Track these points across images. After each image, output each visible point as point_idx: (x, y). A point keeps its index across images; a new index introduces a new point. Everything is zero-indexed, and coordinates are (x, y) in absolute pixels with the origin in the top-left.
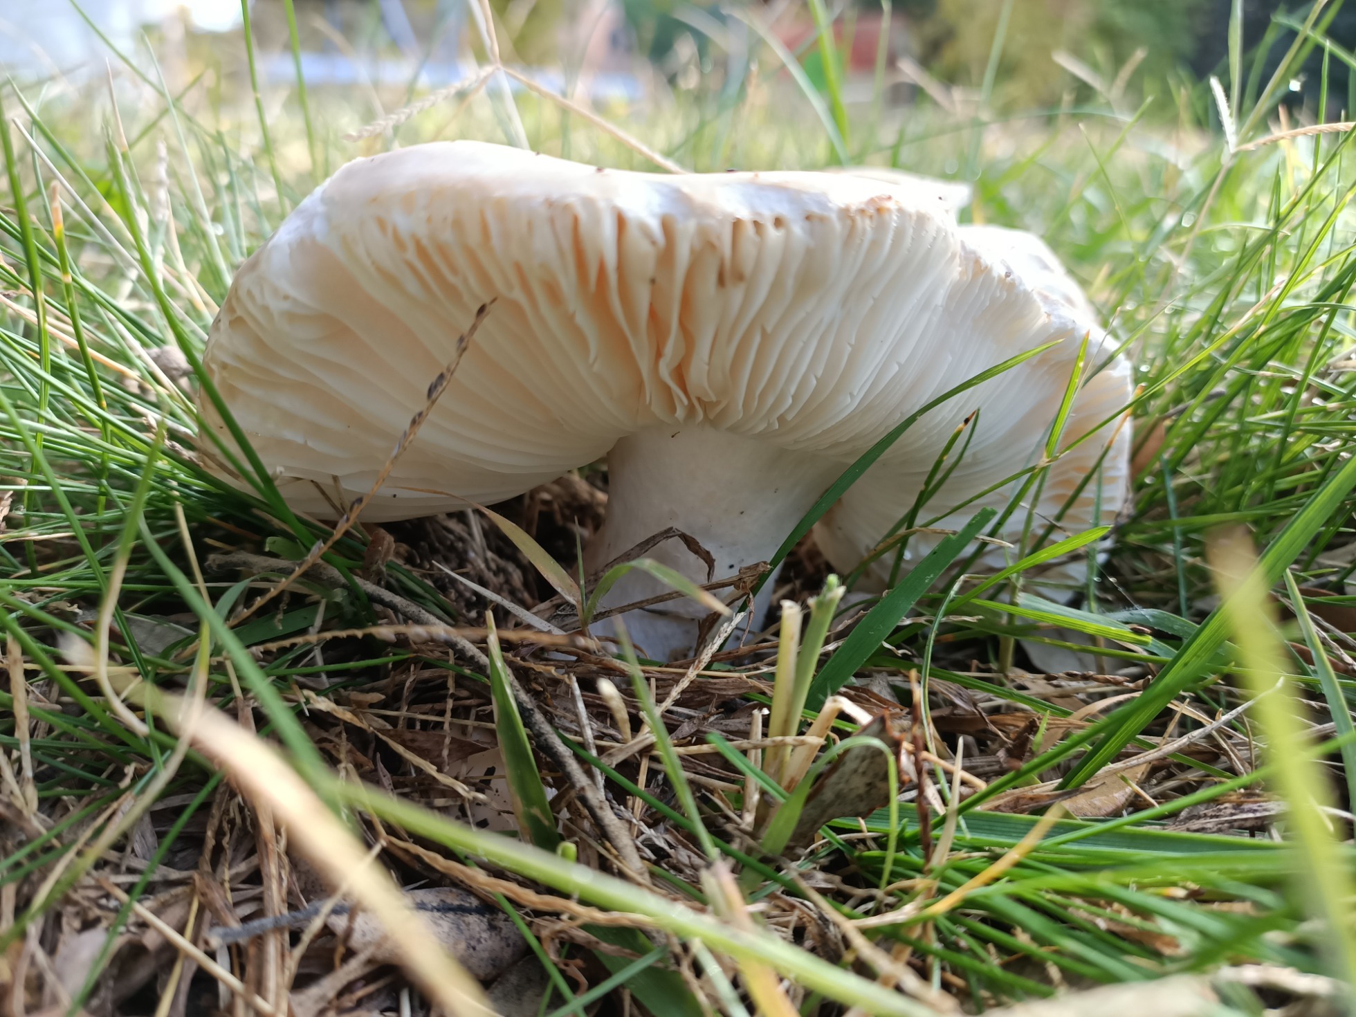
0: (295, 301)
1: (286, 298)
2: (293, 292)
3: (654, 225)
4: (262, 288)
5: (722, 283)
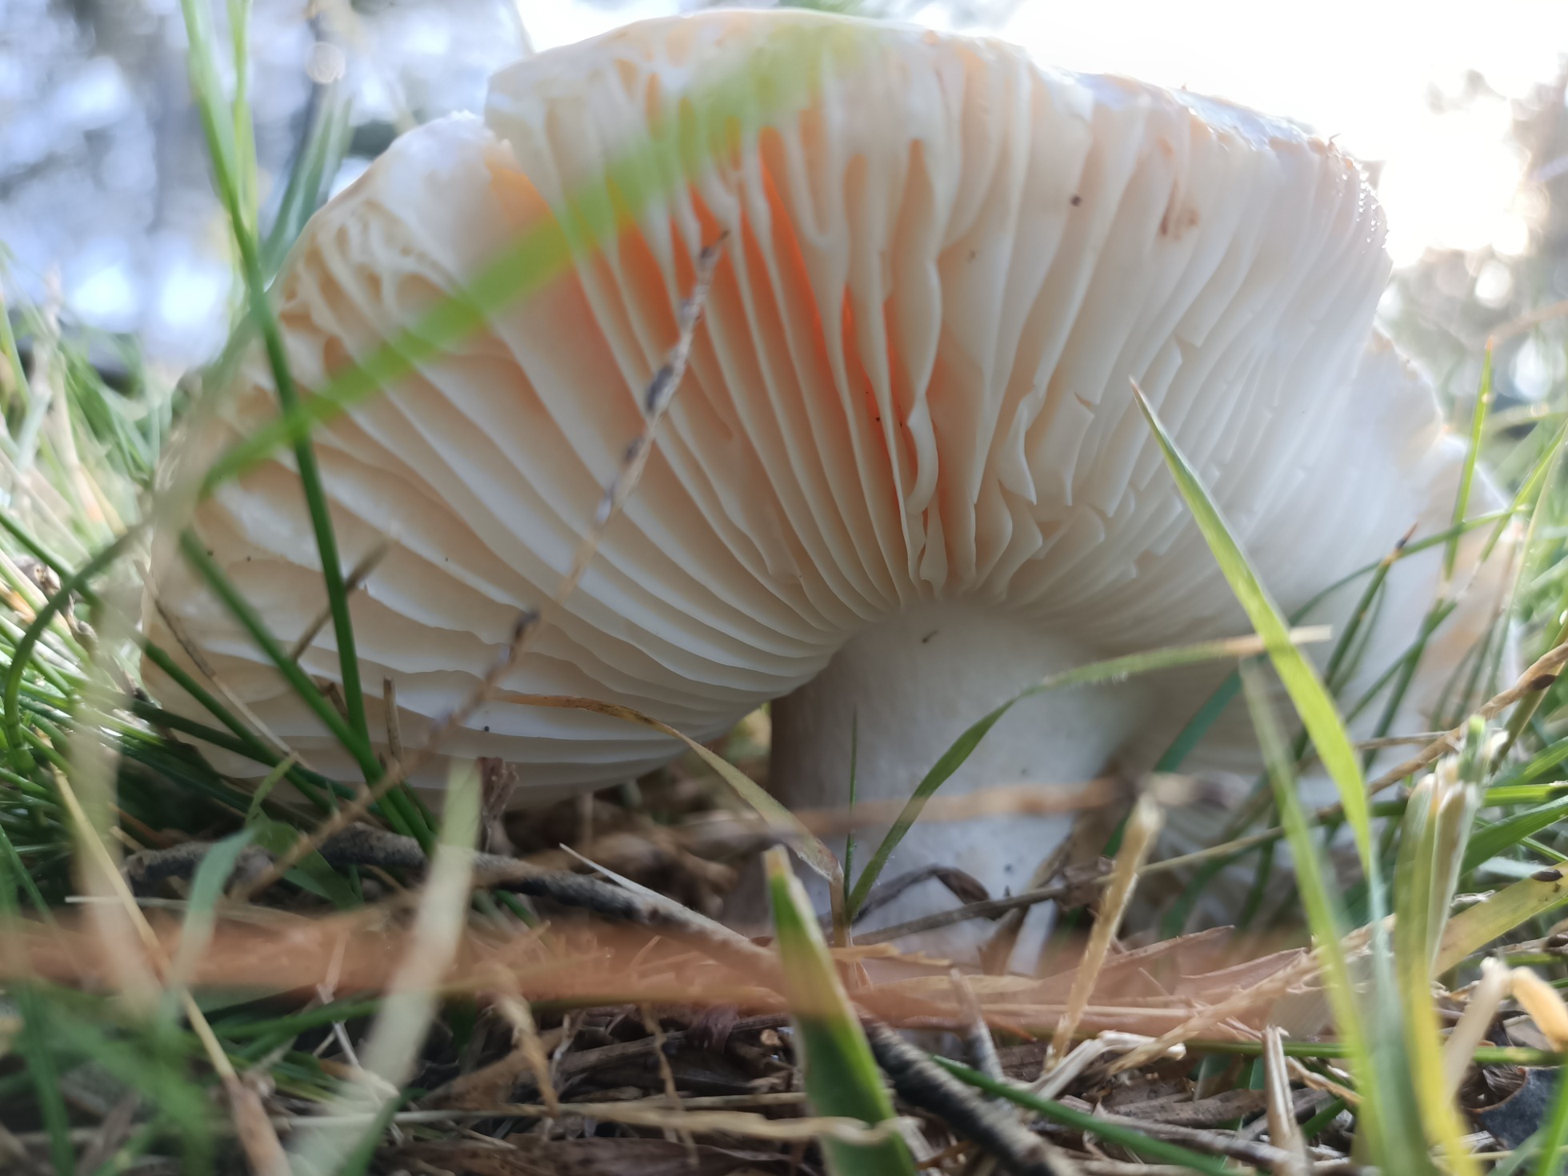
0: (422, 256)
2: (423, 238)
3: (1086, 99)
4: (365, 228)
5: (1164, 228)
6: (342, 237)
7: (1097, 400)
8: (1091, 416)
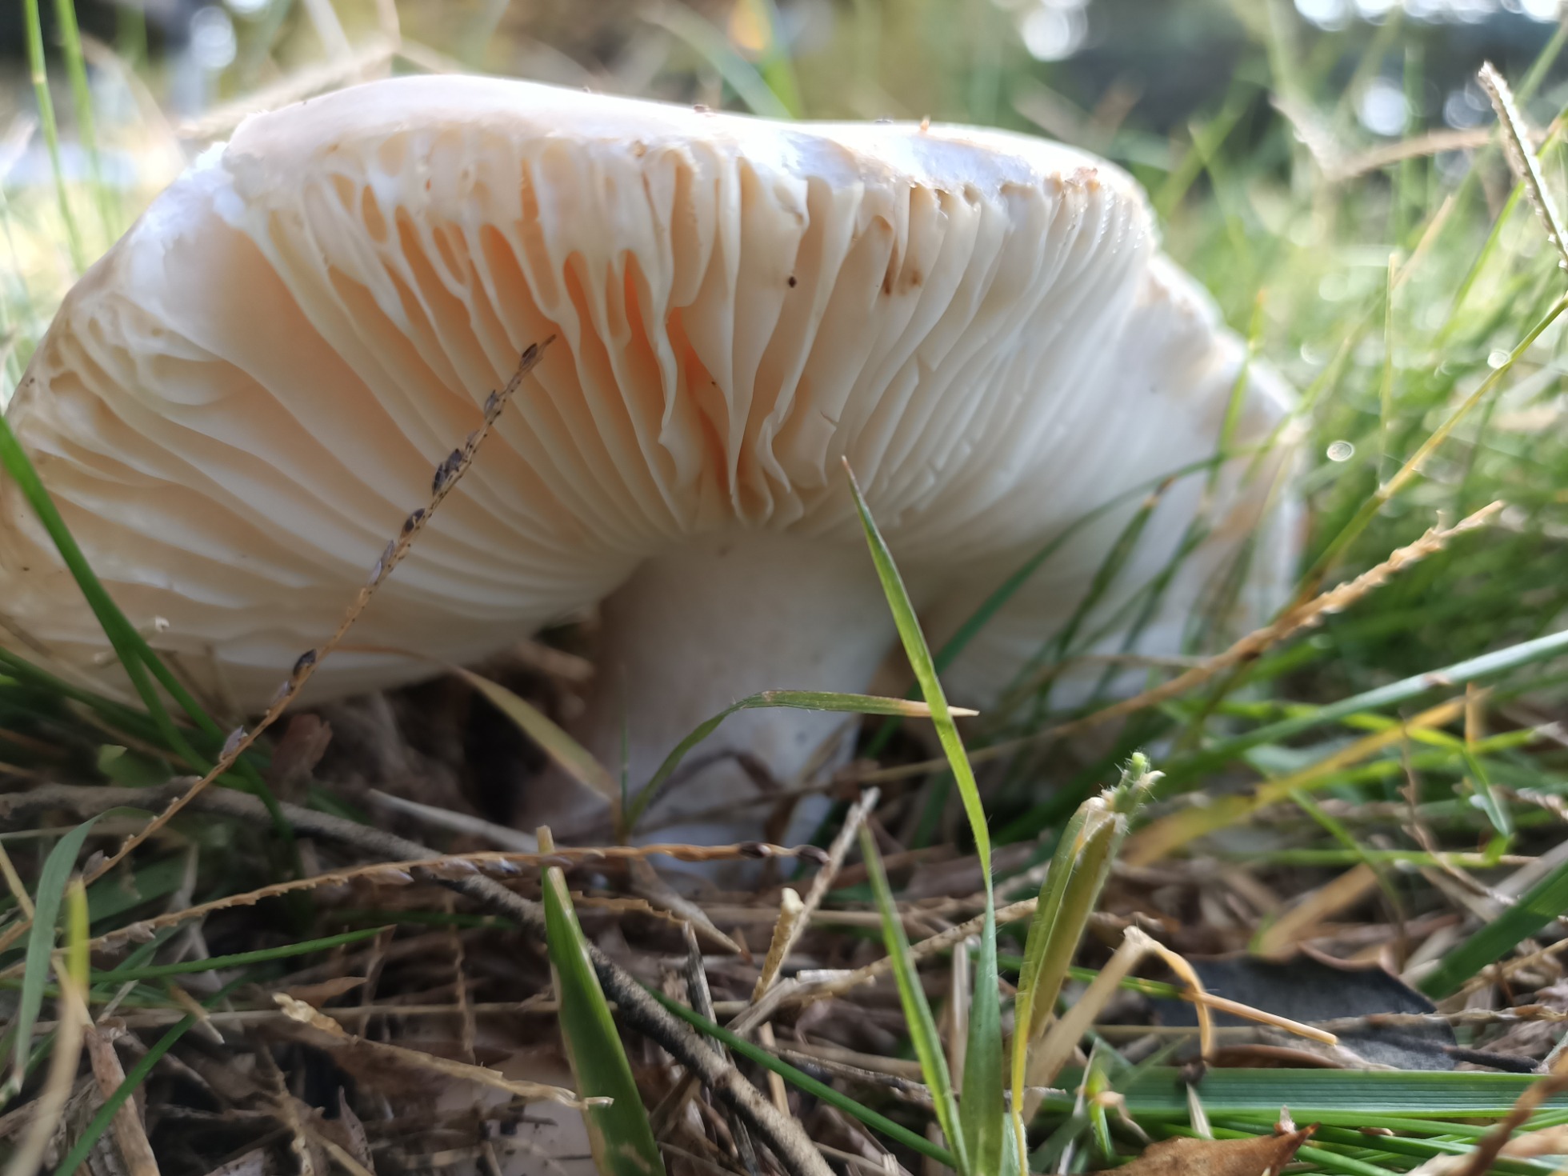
0: (172, 336)
1: (157, 332)
2: (171, 322)
3: (799, 190)
4: (115, 315)
5: (887, 288)
6: (93, 326)
7: (837, 418)
8: (833, 429)
